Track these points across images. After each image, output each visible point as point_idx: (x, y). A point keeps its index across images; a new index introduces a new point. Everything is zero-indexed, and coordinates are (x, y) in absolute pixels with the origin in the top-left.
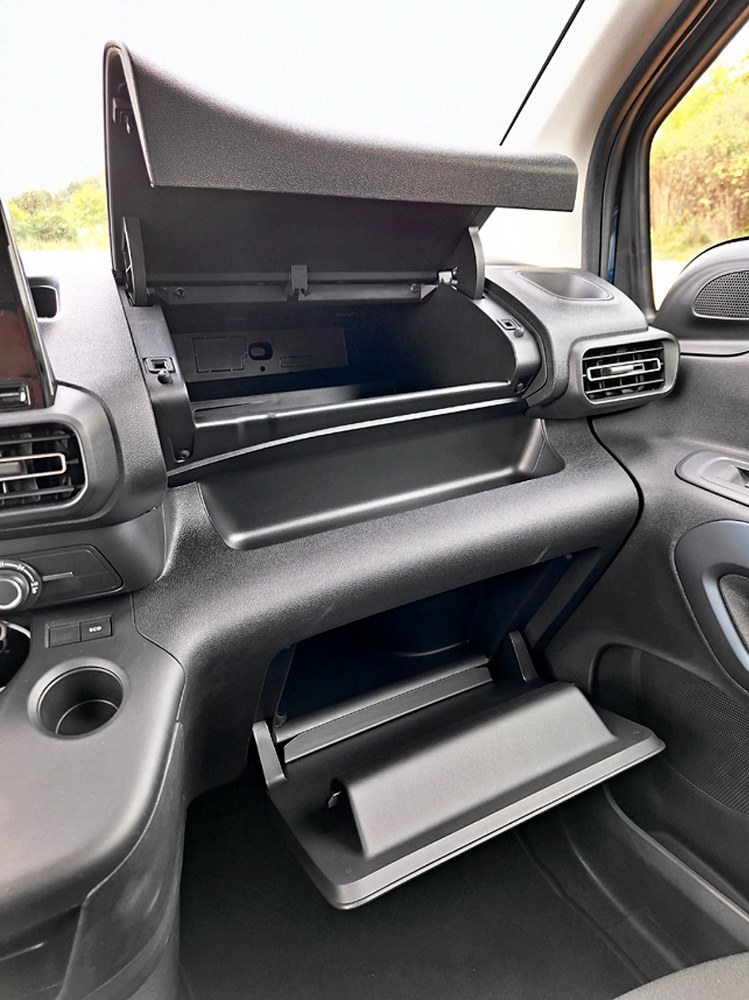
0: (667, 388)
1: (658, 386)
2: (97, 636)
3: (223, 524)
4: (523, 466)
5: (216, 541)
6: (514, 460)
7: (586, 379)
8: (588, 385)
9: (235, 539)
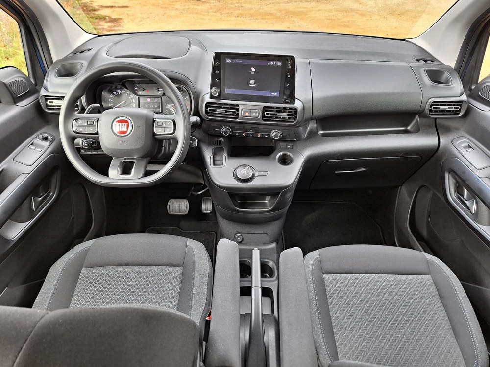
0: (460, 115)
1: (458, 114)
2: (289, 148)
3: (319, 129)
4: (409, 128)
5: (317, 132)
6: (407, 125)
7: (430, 109)
8: (431, 111)
9: (321, 132)
